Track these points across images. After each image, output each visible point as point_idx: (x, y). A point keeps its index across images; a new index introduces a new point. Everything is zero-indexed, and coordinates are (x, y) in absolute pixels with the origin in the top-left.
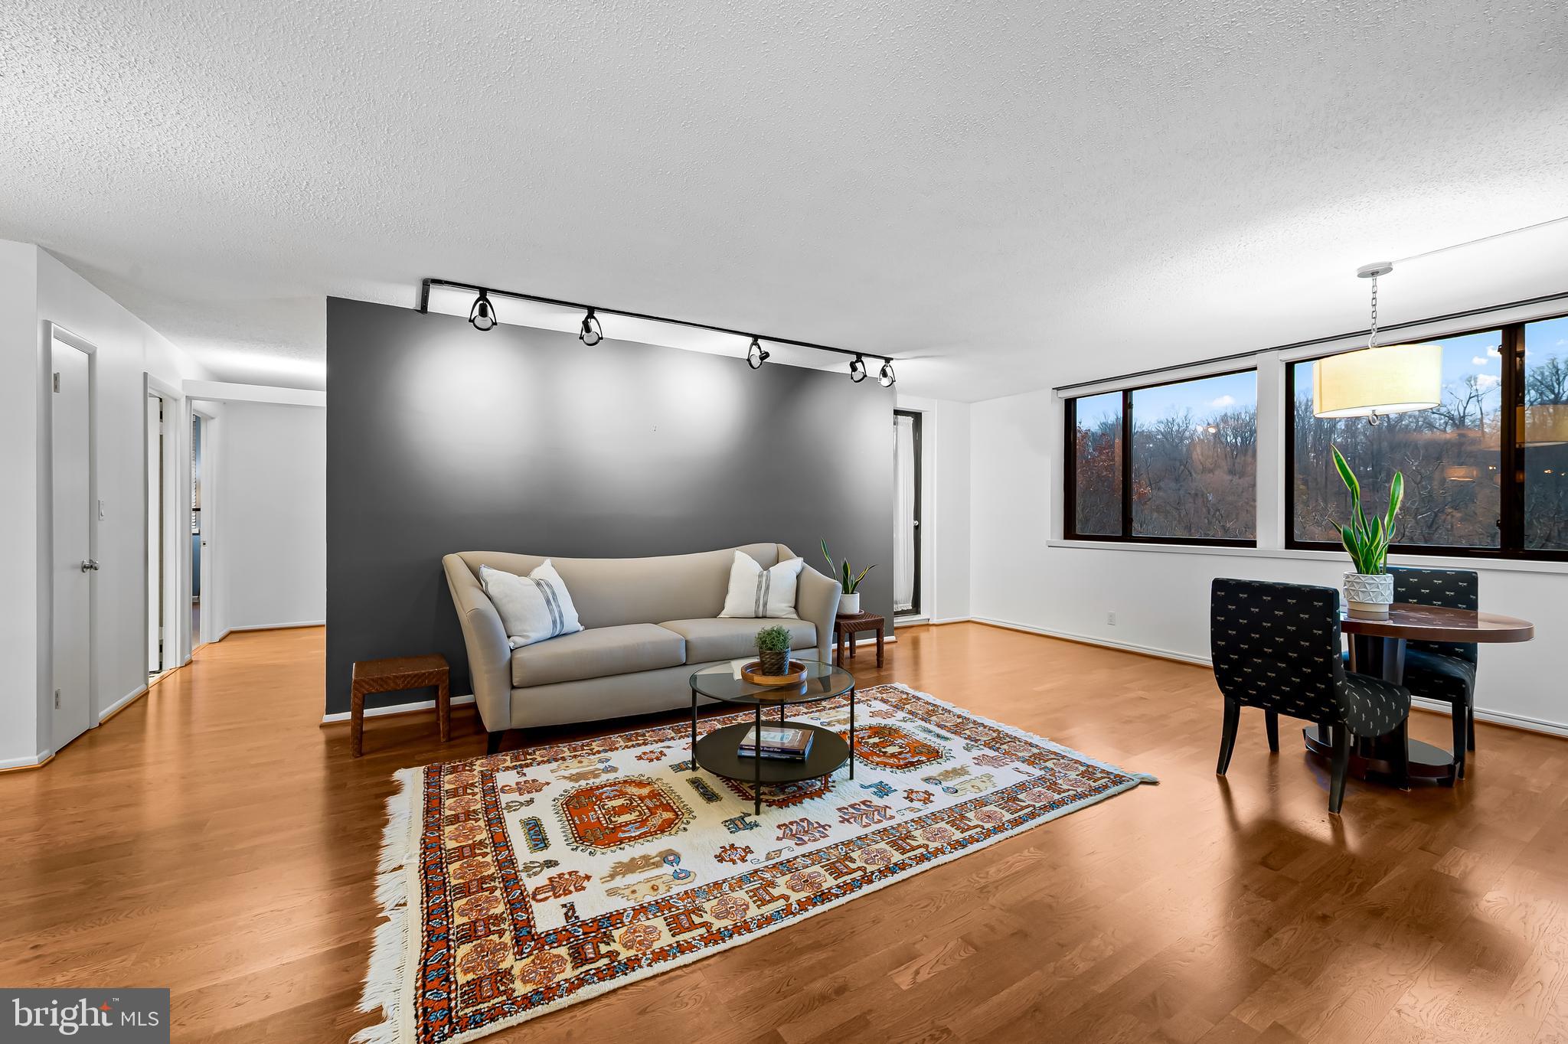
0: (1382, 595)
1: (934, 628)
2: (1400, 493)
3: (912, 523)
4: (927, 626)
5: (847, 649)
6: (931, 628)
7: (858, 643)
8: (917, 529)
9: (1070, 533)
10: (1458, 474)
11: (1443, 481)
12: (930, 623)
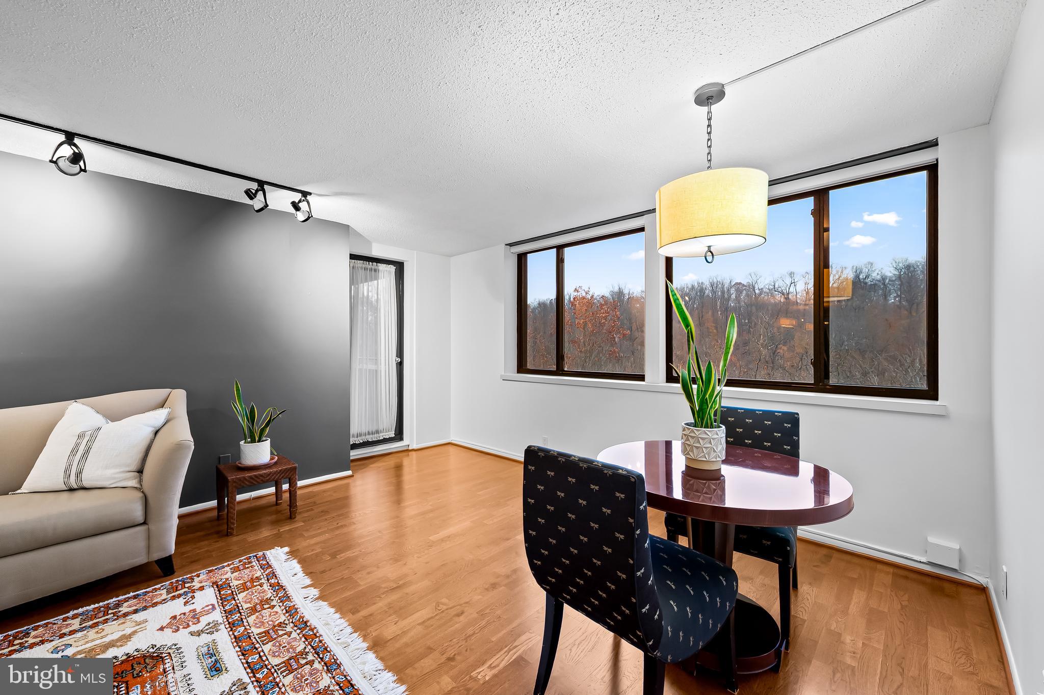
0: (714, 451)
1: (414, 453)
2: (734, 336)
3: (394, 359)
4: (407, 451)
5: (285, 491)
6: (410, 453)
7: (300, 483)
8: (400, 365)
9: (522, 367)
10: (786, 323)
11: (779, 328)
12: (410, 448)
